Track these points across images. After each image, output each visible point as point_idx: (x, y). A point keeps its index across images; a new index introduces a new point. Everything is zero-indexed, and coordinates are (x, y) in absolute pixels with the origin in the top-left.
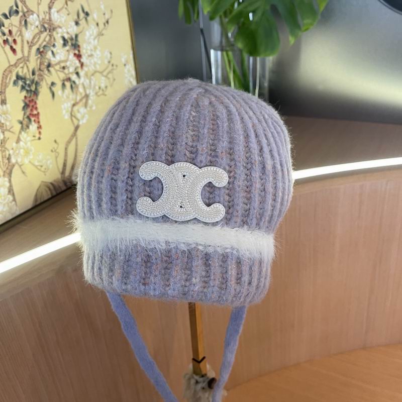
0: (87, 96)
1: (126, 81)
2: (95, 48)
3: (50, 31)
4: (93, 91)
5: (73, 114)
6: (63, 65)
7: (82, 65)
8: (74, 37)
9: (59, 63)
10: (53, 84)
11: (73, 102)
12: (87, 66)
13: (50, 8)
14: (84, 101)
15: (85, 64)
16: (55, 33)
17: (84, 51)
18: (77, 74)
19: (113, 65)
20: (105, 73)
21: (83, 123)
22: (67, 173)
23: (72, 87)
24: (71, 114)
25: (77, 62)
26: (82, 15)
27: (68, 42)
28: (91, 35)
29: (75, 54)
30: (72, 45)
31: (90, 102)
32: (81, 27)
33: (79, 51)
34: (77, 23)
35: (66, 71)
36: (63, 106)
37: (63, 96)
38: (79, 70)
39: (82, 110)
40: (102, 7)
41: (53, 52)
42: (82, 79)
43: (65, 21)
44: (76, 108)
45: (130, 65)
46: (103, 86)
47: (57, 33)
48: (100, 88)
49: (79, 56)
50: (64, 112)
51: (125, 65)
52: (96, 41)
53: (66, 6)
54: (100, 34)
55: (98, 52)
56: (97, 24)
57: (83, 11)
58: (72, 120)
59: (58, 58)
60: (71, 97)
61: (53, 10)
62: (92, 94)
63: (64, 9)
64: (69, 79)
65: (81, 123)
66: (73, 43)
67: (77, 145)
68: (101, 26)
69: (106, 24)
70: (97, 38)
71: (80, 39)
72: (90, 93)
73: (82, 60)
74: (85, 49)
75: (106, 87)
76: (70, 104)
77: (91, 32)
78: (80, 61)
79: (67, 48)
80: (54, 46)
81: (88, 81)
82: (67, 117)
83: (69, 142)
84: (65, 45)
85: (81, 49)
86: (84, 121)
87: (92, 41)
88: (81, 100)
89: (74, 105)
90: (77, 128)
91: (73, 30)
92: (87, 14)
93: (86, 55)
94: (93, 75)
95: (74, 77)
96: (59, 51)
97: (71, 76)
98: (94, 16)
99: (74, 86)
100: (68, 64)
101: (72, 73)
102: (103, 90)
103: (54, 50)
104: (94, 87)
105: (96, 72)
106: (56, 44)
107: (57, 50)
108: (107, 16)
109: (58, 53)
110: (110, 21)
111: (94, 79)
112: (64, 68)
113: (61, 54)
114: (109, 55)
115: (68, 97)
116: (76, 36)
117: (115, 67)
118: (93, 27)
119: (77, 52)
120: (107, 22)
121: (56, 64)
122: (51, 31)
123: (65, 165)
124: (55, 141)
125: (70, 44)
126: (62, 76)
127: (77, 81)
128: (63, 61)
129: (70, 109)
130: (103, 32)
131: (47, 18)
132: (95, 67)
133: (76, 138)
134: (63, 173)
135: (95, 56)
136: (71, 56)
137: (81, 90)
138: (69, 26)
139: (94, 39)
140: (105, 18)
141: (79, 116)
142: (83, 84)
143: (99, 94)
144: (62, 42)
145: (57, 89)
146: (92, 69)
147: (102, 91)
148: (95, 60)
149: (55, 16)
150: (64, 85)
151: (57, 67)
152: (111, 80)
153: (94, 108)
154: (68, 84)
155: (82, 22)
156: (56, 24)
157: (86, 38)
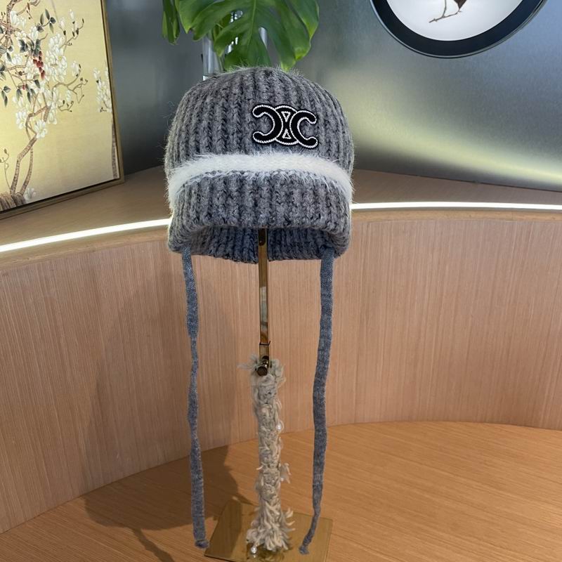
0: (47, 109)
1: (98, 100)
2: (61, 58)
3: (6, 33)
4: (55, 104)
5: (29, 125)
6: (19, 70)
7: (43, 74)
8: (35, 42)
9: (15, 67)
10: (6, 88)
11: (29, 112)
12: (48, 76)
13: (9, 10)
14: (44, 113)
15: (46, 73)
16: (12, 36)
17: (47, 59)
18: (37, 82)
19: (82, 79)
20: (71, 87)
21: (41, 137)
22: (18, 190)
23: (28, 94)
24: (26, 124)
25: (38, 69)
26: (46, 21)
27: (27, 46)
28: (55, 44)
29: (35, 61)
30: (32, 50)
31: (51, 115)
32: (44, 34)
33: (40, 58)
34: (39, 29)
35: (23, 77)
36: (17, 114)
37: (17, 103)
38: (39, 79)
39: (41, 123)
40: (72, 15)
41: (8, 54)
42: (42, 89)
43: (25, 25)
44: (32, 119)
45: (104, 83)
46: (68, 100)
47: (15, 36)
48: (64, 102)
49: (40, 64)
50: (18, 120)
51: (98, 82)
52: (62, 50)
53: (27, 9)
54: (68, 44)
55: (63, 63)
56: (65, 33)
57: (48, 17)
58: (27, 131)
59: (14, 62)
60: (27, 105)
61: (11, 12)
62: (53, 107)
63: (25, 12)
64: (27, 86)
65: (37, 137)
66: (34, 49)
67: (31, 160)
68: (69, 35)
69: (76, 34)
70: (64, 47)
71: (41, 45)
72: (51, 106)
73: (43, 68)
74: (47, 57)
75: (72, 102)
76: (25, 114)
77: (56, 40)
78: (40, 69)
79: (26, 53)
80: (10, 48)
81: (49, 92)
82: (22, 127)
83: (22, 155)
84: (23, 49)
85: (42, 57)
86: (43, 135)
87: (57, 50)
88: (39, 111)
89: (30, 116)
90: (33, 141)
91: (35, 35)
92: (53, 20)
93: (49, 64)
94: (55, 86)
95: (32, 85)
96: (15, 55)
97: (28, 83)
98: (61, 23)
99: (31, 94)
100: (26, 70)
101: (30, 81)
102: (68, 105)
103: (11, 53)
104: (57, 100)
105: (59, 84)
106: (13, 47)
107: (13, 53)
108: (77, 26)
109: (14, 57)
110: (79, 30)
111: (57, 91)
112: (20, 73)
113: (19, 58)
114: (78, 68)
115: (23, 106)
116: (38, 42)
117: (84, 82)
118: (59, 35)
119: (38, 60)
120: (77, 32)
121: (11, 69)
122: (9, 33)
123: (15, 180)
124: (5, 151)
125: (30, 49)
126: (18, 82)
127: (36, 90)
128: (19, 67)
129: (26, 119)
130: (70, 42)
131: (5, 19)
132: (59, 78)
133: (32, 152)
134: (13, 188)
135: (61, 66)
136: (30, 62)
137: (40, 100)
138: (30, 31)
139: (59, 49)
140: (74, 28)
141: (36, 128)
142: (43, 94)
143: (62, 108)
144: (20, 46)
145: (11, 95)
146: (55, 80)
147: (66, 106)
148: (60, 70)
149: (14, 19)
150: (19, 91)
151: (13, 72)
152: (79, 96)
153: (55, 123)
154: (24, 92)
155: (46, 28)
156: (15, 27)
157: (50, 45)
